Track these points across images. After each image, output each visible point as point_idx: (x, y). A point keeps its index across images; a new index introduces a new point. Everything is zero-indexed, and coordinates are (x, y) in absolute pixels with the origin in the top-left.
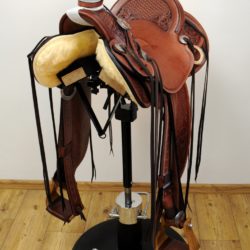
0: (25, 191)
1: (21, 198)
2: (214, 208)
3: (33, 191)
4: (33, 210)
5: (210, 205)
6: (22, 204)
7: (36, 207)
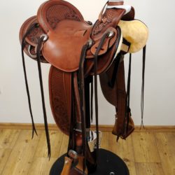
0: (19, 130)
1: (17, 135)
2: (144, 141)
3: (25, 131)
5: (142, 139)
7: (27, 141)
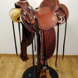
0: (9, 57)
1: (7, 59)
2: (65, 62)
3: (11, 57)
4: (11, 63)
5: (64, 61)
6: (8, 61)
7: (12, 62)
